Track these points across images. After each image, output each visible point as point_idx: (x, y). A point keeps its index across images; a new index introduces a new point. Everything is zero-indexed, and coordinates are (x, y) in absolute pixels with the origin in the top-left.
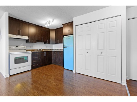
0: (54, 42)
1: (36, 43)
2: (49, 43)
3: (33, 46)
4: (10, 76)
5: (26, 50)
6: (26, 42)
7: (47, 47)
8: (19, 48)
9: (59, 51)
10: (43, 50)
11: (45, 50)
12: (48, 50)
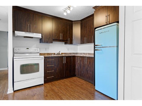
0: (79, 41)
1: (52, 43)
2: (71, 43)
3: (48, 49)
4: (15, 91)
5: (40, 54)
6: (40, 43)
7: (68, 49)
8: (31, 50)
9: (87, 56)
10: (62, 54)
11: (65, 53)
12: (70, 54)
